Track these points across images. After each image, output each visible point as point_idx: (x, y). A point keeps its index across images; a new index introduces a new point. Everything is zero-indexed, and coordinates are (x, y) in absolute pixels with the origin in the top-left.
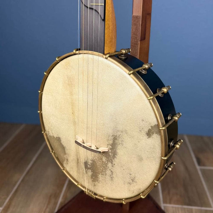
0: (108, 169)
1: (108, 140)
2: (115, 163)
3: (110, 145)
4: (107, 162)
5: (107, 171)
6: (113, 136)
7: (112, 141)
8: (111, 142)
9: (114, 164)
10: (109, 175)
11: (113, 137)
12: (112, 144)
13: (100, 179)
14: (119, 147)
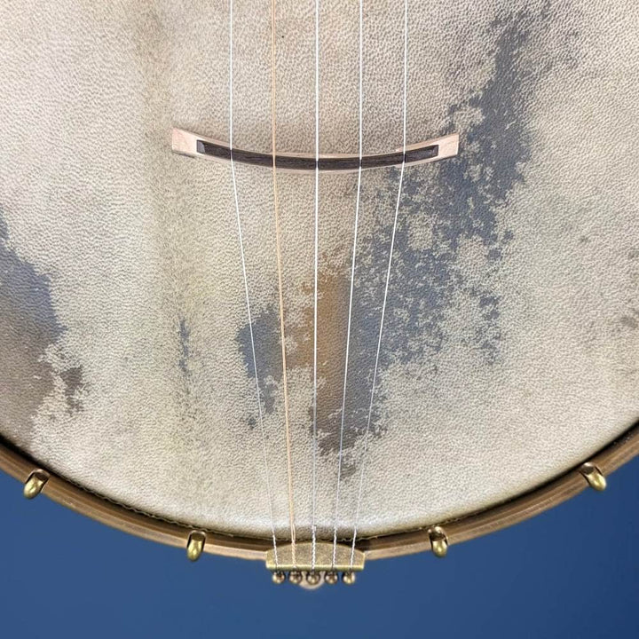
0: (458, 296)
1: (454, 72)
2: (511, 224)
3: (474, 103)
4: (444, 247)
5: (448, 312)
6: (495, 24)
7: (490, 63)
8: (480, 78)
9: (509, 235)
10: (471, 333)
11: (499, 30)
12: (490, 89)
13: (396, 400)
14: (547, 89)
